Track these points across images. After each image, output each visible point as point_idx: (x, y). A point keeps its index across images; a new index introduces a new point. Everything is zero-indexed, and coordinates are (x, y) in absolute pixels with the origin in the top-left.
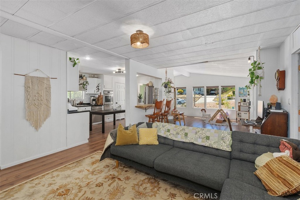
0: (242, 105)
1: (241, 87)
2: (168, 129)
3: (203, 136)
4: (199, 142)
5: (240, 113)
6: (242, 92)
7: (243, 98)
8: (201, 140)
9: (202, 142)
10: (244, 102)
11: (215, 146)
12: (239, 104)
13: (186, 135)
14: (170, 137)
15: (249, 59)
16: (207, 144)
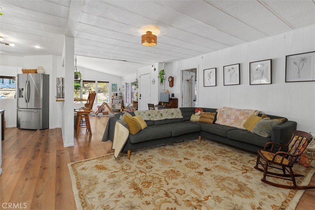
0: (115, 98)
1: (113, 84)
2: (149, 114)
3: (170, 114)
4: (170, 117)
5: (114, 105)
6: (114, 88)
7: (115, 93)
8: (170, 116)
9: (171, 117)
10: (116, 96)
11: (177, 117)
12: (113, 98)
13: (161, 115)
14: (152, 119)
15: (152, 66)
16: (173, 117)
